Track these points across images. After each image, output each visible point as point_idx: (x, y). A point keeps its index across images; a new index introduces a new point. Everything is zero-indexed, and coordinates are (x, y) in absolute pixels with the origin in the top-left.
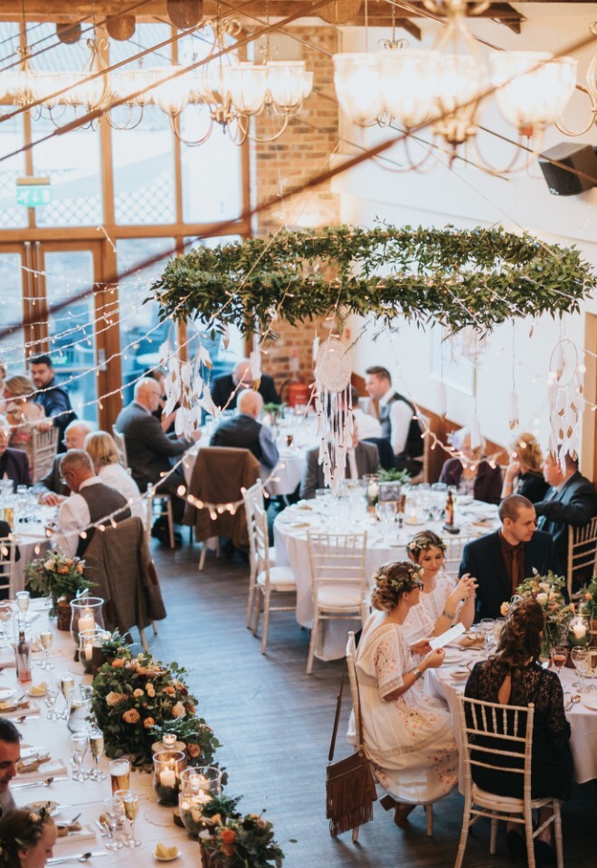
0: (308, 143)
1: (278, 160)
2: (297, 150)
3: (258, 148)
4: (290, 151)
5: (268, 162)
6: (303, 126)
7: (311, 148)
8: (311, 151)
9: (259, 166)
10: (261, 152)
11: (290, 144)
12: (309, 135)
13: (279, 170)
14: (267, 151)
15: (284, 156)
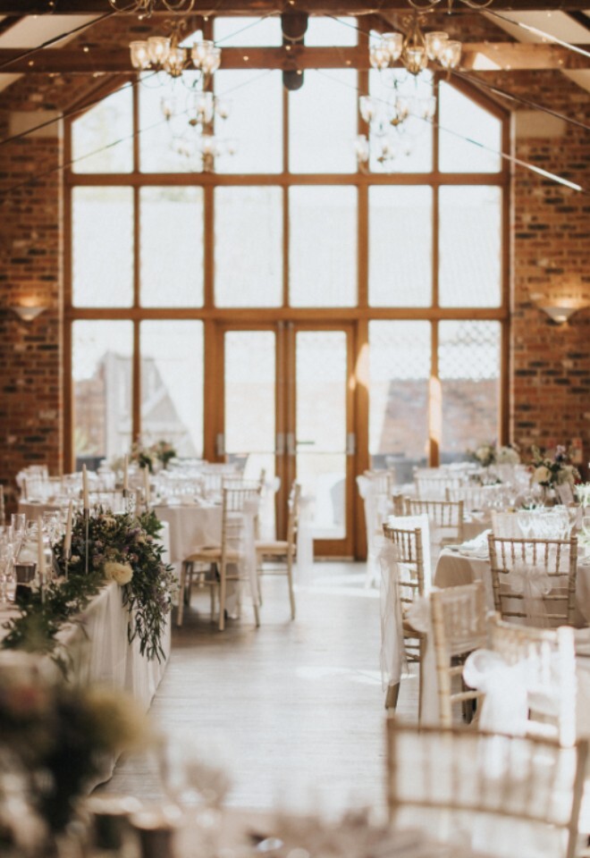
0: (572, 223)
1: (539, 239)
2: (558, 230)
3: (517, 227)
4: (552, 231)
5: (527, 242)
6: (566, 204)
7: (574, 228)
8: (573, 232)
9: (518, 246)
10: (520, 231)
11: (551, 224)
12: (572, 215)
13: (539, 250)
14: (525, 230)
15: (544, 236)
